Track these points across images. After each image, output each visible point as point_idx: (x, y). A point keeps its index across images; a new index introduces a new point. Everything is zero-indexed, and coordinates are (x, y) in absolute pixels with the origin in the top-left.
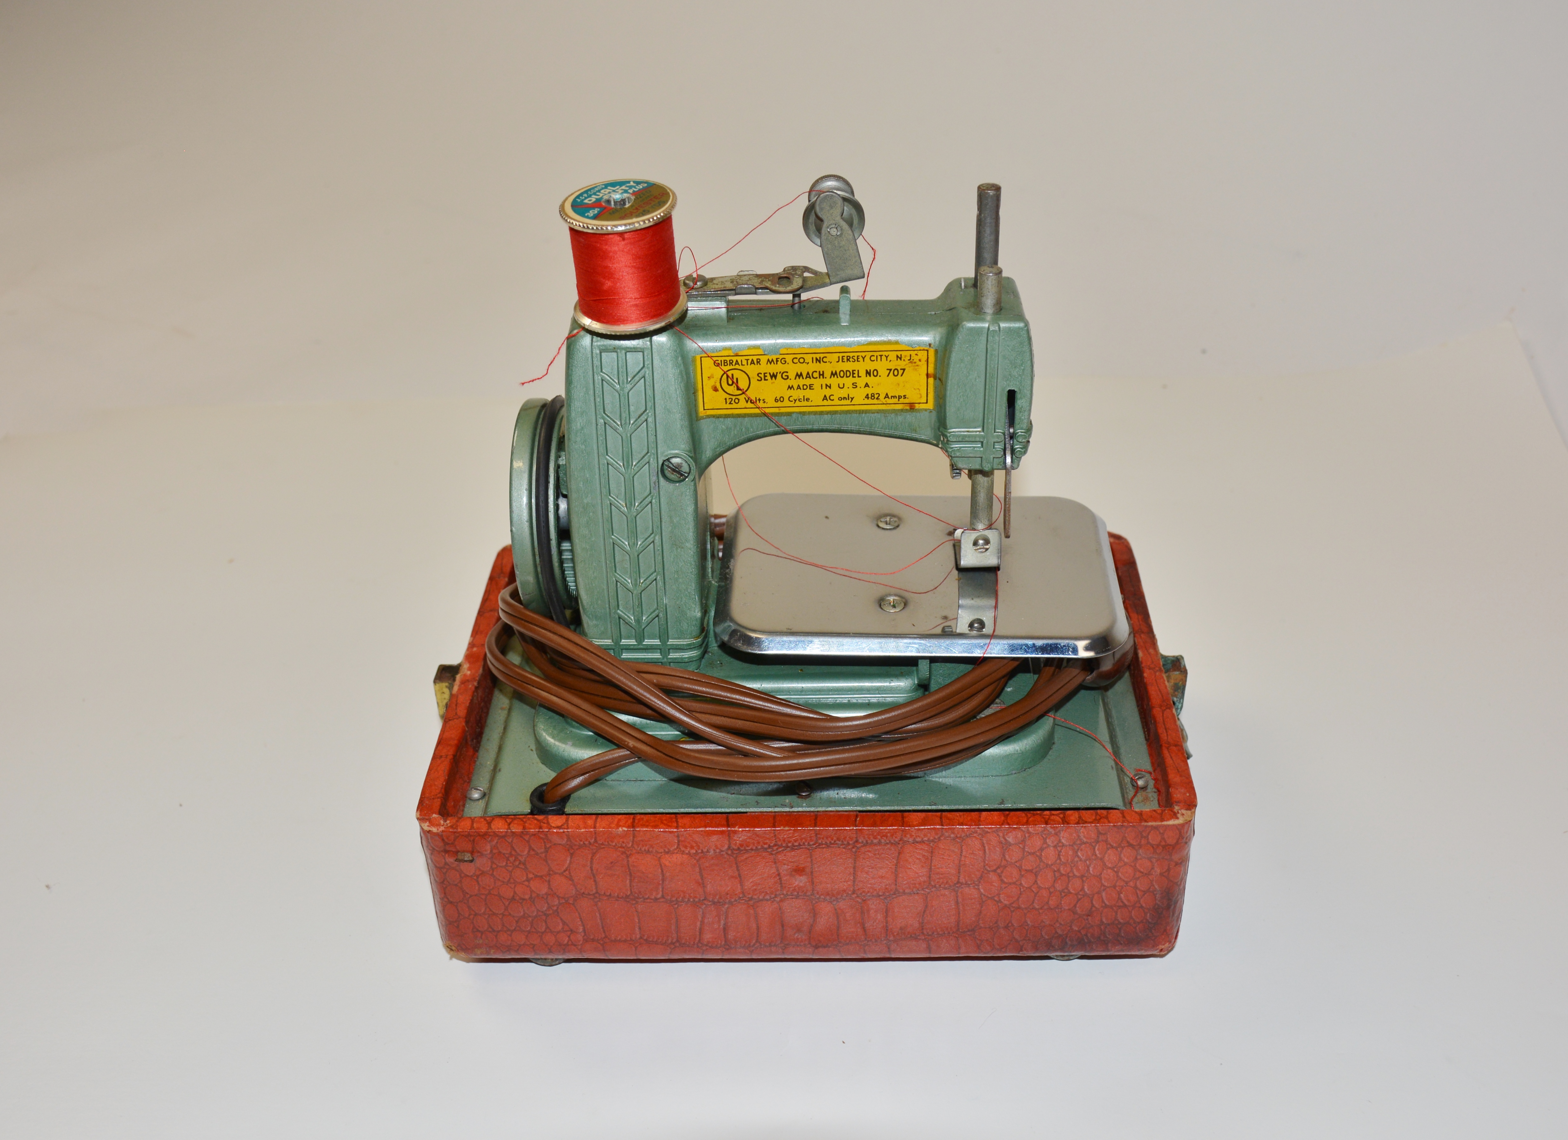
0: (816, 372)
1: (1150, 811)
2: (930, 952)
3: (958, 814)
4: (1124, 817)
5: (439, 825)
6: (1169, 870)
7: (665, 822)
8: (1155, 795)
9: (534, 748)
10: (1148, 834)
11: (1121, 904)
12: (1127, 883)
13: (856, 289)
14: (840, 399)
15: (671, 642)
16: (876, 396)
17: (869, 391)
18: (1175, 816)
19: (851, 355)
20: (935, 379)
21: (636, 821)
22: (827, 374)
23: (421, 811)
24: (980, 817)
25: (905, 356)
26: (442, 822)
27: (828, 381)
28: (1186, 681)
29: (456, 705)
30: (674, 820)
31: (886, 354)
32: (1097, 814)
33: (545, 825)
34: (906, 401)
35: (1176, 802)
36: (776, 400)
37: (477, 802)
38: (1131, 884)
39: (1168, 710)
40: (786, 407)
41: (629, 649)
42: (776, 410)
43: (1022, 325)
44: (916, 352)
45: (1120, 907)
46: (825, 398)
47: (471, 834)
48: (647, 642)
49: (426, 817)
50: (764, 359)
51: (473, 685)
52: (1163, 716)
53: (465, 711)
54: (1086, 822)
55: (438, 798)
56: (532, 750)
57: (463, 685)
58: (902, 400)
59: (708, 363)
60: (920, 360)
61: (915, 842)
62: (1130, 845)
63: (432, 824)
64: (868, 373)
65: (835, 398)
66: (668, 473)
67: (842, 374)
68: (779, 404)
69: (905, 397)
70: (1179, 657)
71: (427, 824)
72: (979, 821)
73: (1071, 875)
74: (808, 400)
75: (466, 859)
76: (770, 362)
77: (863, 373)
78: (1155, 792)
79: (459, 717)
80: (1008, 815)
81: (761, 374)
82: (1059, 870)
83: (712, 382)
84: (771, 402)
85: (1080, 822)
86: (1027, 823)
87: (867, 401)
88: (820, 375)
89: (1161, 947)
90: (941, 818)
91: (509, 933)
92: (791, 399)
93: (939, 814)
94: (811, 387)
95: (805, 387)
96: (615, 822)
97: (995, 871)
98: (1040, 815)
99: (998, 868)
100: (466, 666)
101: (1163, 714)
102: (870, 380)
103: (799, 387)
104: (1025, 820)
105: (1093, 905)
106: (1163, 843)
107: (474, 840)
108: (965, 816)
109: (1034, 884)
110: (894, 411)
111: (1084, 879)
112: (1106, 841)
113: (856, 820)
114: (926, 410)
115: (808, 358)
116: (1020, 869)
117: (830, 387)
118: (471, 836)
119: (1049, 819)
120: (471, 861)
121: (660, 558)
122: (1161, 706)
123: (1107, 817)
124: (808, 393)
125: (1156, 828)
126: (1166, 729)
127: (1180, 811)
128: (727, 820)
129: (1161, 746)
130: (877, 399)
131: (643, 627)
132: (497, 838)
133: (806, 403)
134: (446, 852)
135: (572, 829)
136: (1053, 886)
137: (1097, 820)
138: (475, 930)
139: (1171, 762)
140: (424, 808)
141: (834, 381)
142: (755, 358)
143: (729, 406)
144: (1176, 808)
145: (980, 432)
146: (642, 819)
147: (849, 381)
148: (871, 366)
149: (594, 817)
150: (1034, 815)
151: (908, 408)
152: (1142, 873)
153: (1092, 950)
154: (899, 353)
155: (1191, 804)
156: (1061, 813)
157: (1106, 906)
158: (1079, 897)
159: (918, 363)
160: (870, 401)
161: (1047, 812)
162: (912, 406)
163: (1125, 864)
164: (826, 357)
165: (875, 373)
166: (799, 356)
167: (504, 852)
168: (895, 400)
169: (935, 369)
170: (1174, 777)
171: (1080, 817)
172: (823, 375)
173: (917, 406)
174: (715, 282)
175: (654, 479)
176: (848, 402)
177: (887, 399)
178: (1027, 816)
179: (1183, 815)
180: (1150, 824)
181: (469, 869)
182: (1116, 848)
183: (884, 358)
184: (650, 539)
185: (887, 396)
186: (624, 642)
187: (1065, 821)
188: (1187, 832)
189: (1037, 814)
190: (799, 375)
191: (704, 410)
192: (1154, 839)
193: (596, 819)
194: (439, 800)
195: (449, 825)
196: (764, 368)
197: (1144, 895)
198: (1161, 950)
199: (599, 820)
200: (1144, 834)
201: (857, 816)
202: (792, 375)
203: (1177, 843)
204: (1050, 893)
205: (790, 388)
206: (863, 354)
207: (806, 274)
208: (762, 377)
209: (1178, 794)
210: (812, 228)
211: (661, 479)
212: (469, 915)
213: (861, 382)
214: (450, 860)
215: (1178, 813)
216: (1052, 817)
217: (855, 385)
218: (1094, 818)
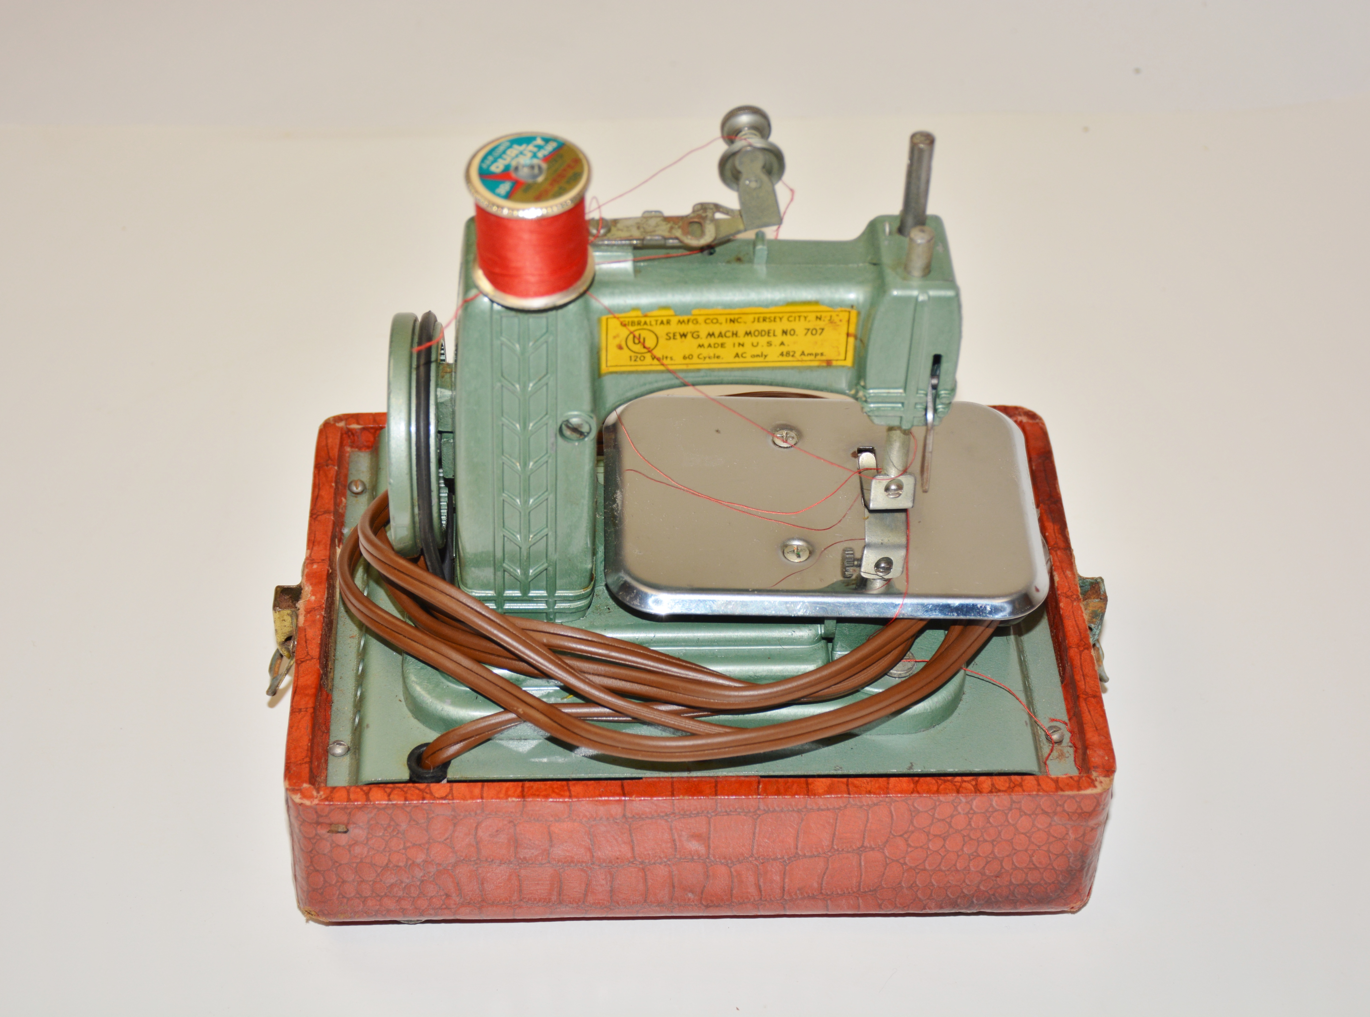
0: (729, 331)
1: (1067, 778)
2: (828, 910)
3: (865, 780)
4: (1039, 785)
5: (311, 797)
6: (1084, 835)
7: (556, 790)
8: (1071, 750)
9: (402, 699)
10: (1065, 802)
11: (1033, 866)
12: (1039, 847)
14: (753, 356)
15: (559, 593)
16: (791, 354)
17: (784, 349)
18: (1092, 784)
19: (768, 316)
20: (856, 337)
21: (526, 790)
22: (741, 333)
23: (289, 779)
24: (888, 783)
25: (826, 317)
26: (315, 793)
27: (741, 339)
28: (1105, 608)
29: (306, 642)
30: (566, 788)
31: (805, 314)
32: (1011, 780)
33: (428, 796)
34: (824, 358)
35: (1094, 767)
36: (685, 358)
37: (341, 758)
38: (1045, 848)
39: (1086, 651)
40: (696, 364)
41: (513, 600)
42: (684, 367)
43: (952, 293)
44: (837, 313)
45: (1030, 869)
46: (737, 355)
47: (348, 806)
48: (533, 593)
49: (296, 788)
50: (674, 320)
51: (321, 615)
52: (1081, 658)
53: (318, 650)
54: (999, 791)
55: (306, 763)
56: (400, 701)
57: (309, 615)
58: (819, 357)
59: (614, 324)
60: (841, 321)
61: (819, 809)
62: (1045, 813)
63: (304, 796)
64: (785, 332)
65: (748, 355)
66: (568, 433)
67: (757, 333)
68: (687, 361)
69: (822, 354)
70: (1099, 580)
71: (299, 796)
72: (887, 788)
73: (981, 839)
74: (718, 357)
75: (340, 830)
76: (680, 322)
77: (779, 332)
78: (1070, 747)
79: (312, 658)
80: (917, 781)
81: (670, 333)
82: (968, 835)
83: (617, 341)
84: (678, 359)
85: (993, 790)
86: (938, 792)
87: (781, 358)
88: (733, 334)
89: (1072, 905)
90: (847, 785)
91: (378, 898)
92: (700, 357)
93: (845, 780)
94: (722, 345)
95: (716, 346)
96: (503, 791)
97: (901, 836)
98: (951, 781)
99: (906, 833)
100: (307, 589)
101: (1080, 655)
102: (786, 339)
103: (710, 346)
104: (935, 788)
105: (1002, 867)
106: (1079, 811)
107: (350, 813)
108: (873, 783)
109: (942, 848)
110: (810, 368)
111: (995, 843)
112: (1020, 809)
113: (758, 787)
114: (843, 367)
115: (722, 319)
116: (928, 834)
117: (743, 345)
118: (348, 809)
119: (960, 786)
120: (345, 832)
121: (553, 514)
122: (1078, 646)
123: (1021, 785)
124: (719, 351)
125: (1073, 797)
126: (1083, 675)
127: (1098, 778)
128: (622, 787)
129: (1078, 697)
130: (793, 356)
131: (529, 580)
132: (376, 810)
133: (716, 360)
134: (318, 823)
135: (458, 799)
136: (962, 850)
137: (1010, 790)
138: (341, 896)
139: (1089, 717)
140: (293, 777)
141: (748, 340)
142: (665, 319)
143: (633, 363)
144: (1094, 774)
145: (901, 393)
146: (532, 787)
147: (763, 340)
148: (787, 326)
149: (479, 784)
150: (945, 781)
151: (824, 364)
152: (1056, 837)
153: (999, 907)
154: (819, 315)
155: (1109, 770)
156: (973, 780)
157: (1016, 868)
158: (989, 859)
159: (839, 323)
160: (785, 358)
161: (958, 779)
162: (829, 363)
163: (1039, 830)
164: (740, 318)
165: (792, 332)
166: (711, 317)
167: (383, 823)
168: (812, 357)
169: (857, 329)
171: (993, 785)
172: (736, 334)
173: (834, 363)
175: (552, 440)
176: (761, 359)
177: (803, 357)
178: (937, 782)
179: (1101, 782)
180: (1067, 793)
181: (343, 839)
182: (1030, 815)
183: (802, 319)
184: (544, 497)
185: (803, 354)
186: (508, 593)
187: (978, 790)
188: (1105, 799)
189: (948, 781)
190: (711, 335)
191: (607, 366)
192: (1069, 807)
193: (483, 787)
194: (307, 765)
195: (323, 797)
196: (675, 327)
197: (1056, 858)
198: (1072, 908)
199: (486, 788)
200: (1060, 803)
201: (759, 783)
202: (703, 334)
203: (1094, 810)
204: (958, 856)
205: (701, 346)
206: (781, 315)
207: (718, 216)
208: (671, 337)
209: (1096, 757)
210: (728, 173)
211: (558, 435)
212: (337, 882)
213: (776, 341)
214: (323, 831)
215: (1096, 780)
216: (964, 785)
217: (769, 344)
218: (1007, 785)
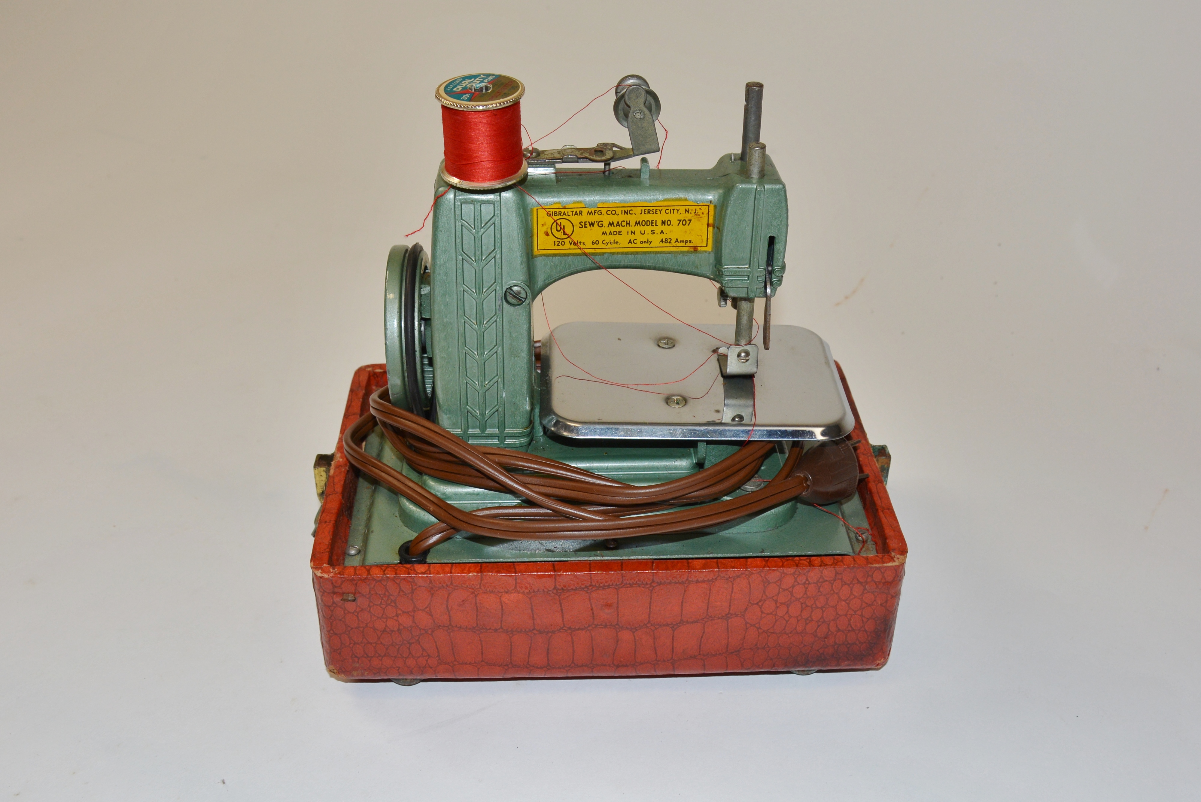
0: (624, 221)
1: (874, 557)
2: (704, 669)
3: (729, 560)
4: (855, 561)
5: (328, 572)
6: (886, 601)
7: (505, 568)
8: (874, 546)
9: (398, 515)
10: (873, 574)
11: (850, 629)
12: (855, 612)
13: (653, 159)
14: (642, 242)
15: (507, 431)
16: (669, 241)
17: (664, 237)
18: (892, 559)
19: (651, 208)
20: (714, 227)
21: (483, 568)
22: (633, 223)
23: (314, 562)
24: (747, 562)
25: (692, 210)
26: (331, 570)
27: (633, 228)
28: (890, 464)
29: (334, 484)
30: (512, 567)
31: (678, 208)
32: (834, 559)
33: (412, 571)
34: (691, 244)
35: (893, 550)
36: (593, 243)
37: (354, 557)
38: (859, 613)
39: (880, 484)
40: (601, 248)
41: (474, 436)
42: (593, 251)
43: (781, 186)
44: (700, 207)
45: (849, 630)
46: (630, 242)
47: (355, 579)
48: (489, 431)
49: (319, 567)
50: (585, 211)
51: (345, 469)
52: (877, 488)
53: (342, 488)
54: (826, 565)
55: (326, 552)
56: (396, 516)
57: (337, 469)
58: (688, 244)
59: (542, 213)
60: (703, 213)
61: (698, 582)
62: (859, 582)
63: (323, 571)
64: (663, 223)
65: (638, 241)
66: (510, 299)
67: (644, 223)
68: (595, 246)
69: (690, 241)
70: (884, 446)
71: (320, 571)
72: (746, 565)
73: (814, 606)
74: (617, 243)
75: (349, 599)
76: (589, 213)
77: (659, 223)
78: (874, 544)
79: (337, 493)
80: (768, 560)
81: (582, 222)
82: (805, 603)
83: (544, 229)
84: (589, 245)
85: (822, 565)
86: (783, 566)
87: (661, 245)
88: (627, 224)
89: (878, 662)
90: (717, 563)
91: (380, 658)
92: (604, 242)
93: (715, 560)
94: (620, 233)
95: (615, 233)
96: (467, 569)
97: (757, 604)
98: (792, 560)
99: (760, 601)
100: (338, 455)
101: (876, 486)
102: (665, 228)
103: (610, 233)
104: (781, 564)
105: (829, 630)
106: (883, 581)
107: (356, 584)
108: (735, 562)
109: (786, 614)
110: (682, 253)
111: (824, 609)
112: (841, 579)
113: (652, 565)
114: (706, 252)
115: (619, 211)
116: (776, 601)
117: (634, 233)
118: (355, 580)
119: (799, 563)
120: (354, 601)
121: (501, 364)
122: (874, 481)
123: (842, 561)
124: (617, 238)
125: (879, 568)
126: (880, 497)
127: (896, 556)
128: (554, 566)
129: (877, 510)
130: (670, 243)
131: (486, 419)
132: (375, 582)
133: (615, 246)
134: (334, 593)
135: (434, 574)
136: (800, 615)
137: (835, 564)
138: (353, 656)
139: (886, 521)
140: (316, 559)
141: (638, 229)
142: (578, 210)
143: (557, 247)
144: (893, 554)
145: (747, 268)
146: (488, 566)
147: (648, 229)
148: (666, 217)
149: (450, 565)
150: (787, 560)
151: (692, 250)
152: (867, 604)
153: (827, 665)
154: (687, 208)
155: (904, 551)
156: (807, 559)
157: (839, 630)
158: (820, 623)
159: (701, 215)
160: (664, 244)
161: (797, 558)
162: (695, 248)
163: (855, 597)
164: (632, 210)
165: (669, 223)
166: (611, 209)
167: (380, 593)
168: (683, 244)
169: (714, 220)
170: (889, 532)
171: (822, 561)
172: (629, 224)
173: (699, 249)
174: (545, 153)
175: (499, 302)
176: (647, 245)
177: (677, 243)
178: (782, 561)
179: (898, 558)
180: (875, 565)
181: (351, 607)
182: (849, 585)
183: (676, 211)
184: (494, 350)
185: (677, 241)
186: (470, 431)
187: (811, 564)
188: (901, 572)
189: (790, 560)
190: (611, 224)
191: (538, 250)
192: (877, 577)
193: (452, 566)
194: (327, 553)
195: (337, 572)
196: (585, 218)
197: (868, 621)
198: (878, 665)
199: (454, 567)
200: (870, 574)
201: (653, 563)
202: (606, 224)
203: (893, 581)
204: (798, 621)
205: (604, 233)
206: (660, 208)
207: (614, 149)
208: (583, 225)
209: (893, 543)
210: (621, 113)
211: (505, 303)
212: (350, 644)
213: (658, 229)
214: (337, 599)
215: (895, 557)
216: (801, 562)
217: (653, 232)
218: (832, 562)
